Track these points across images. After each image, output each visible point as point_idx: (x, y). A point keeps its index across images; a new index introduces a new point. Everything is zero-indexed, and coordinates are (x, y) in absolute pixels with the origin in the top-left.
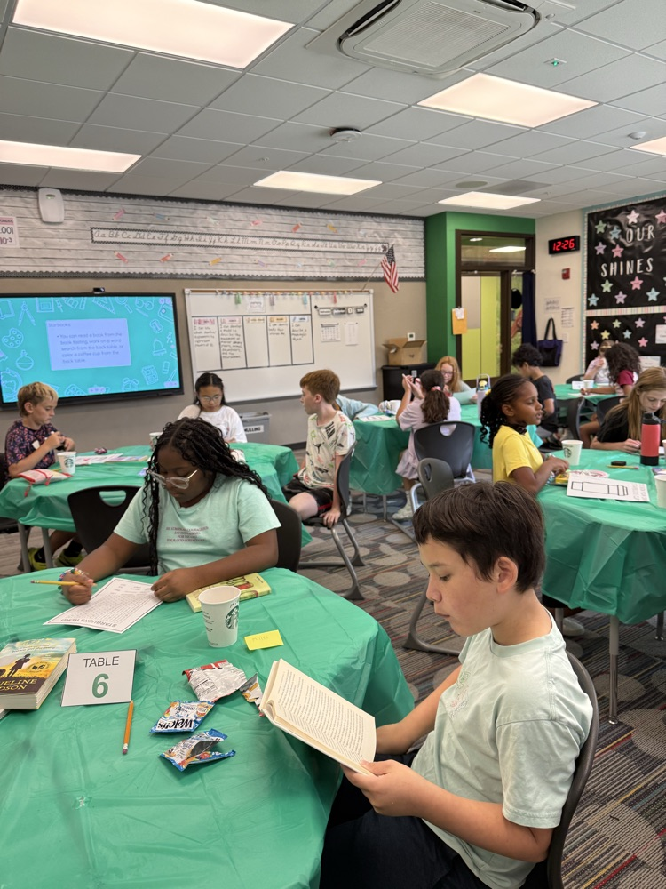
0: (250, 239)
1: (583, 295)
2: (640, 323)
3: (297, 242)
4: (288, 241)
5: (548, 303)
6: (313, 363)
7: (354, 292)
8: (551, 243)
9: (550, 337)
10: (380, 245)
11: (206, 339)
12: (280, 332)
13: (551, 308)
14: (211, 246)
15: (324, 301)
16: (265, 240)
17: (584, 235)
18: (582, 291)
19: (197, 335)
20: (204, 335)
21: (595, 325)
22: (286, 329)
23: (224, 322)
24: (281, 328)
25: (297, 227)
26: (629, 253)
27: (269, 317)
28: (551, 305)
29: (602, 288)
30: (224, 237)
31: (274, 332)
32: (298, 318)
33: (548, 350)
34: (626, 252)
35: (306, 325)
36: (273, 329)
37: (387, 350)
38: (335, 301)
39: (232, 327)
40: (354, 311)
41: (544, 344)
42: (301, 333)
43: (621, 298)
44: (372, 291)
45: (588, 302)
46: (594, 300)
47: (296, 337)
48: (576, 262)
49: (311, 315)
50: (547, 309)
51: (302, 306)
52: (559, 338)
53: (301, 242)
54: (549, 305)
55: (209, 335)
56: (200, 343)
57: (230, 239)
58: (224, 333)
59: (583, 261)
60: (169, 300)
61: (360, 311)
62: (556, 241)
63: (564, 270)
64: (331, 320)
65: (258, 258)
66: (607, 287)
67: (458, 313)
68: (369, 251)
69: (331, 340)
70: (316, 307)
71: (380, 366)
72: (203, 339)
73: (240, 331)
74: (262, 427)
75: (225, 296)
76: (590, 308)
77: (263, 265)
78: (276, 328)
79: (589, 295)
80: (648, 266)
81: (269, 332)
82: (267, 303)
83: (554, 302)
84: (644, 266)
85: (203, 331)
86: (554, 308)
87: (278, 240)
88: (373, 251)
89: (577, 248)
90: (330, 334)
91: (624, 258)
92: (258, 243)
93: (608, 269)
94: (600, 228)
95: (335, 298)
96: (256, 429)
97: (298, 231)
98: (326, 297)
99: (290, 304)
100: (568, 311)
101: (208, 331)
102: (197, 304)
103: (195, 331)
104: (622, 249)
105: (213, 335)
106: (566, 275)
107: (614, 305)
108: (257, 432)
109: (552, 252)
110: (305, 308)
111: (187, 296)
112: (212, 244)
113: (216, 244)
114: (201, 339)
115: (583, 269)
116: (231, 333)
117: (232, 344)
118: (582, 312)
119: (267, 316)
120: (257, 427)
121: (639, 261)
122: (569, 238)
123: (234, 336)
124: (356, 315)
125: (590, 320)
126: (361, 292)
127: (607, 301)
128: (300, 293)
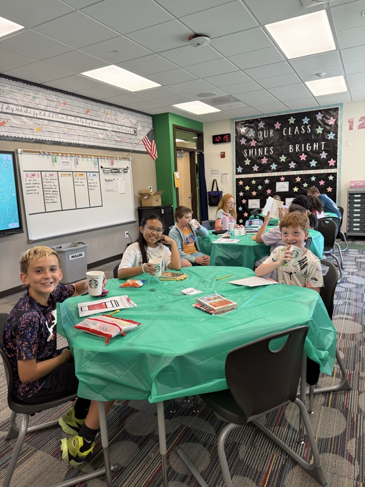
0: (60, 116)
1: (233, 166)
2: (267, 181)
3: (89, 121)
4: (83, 120)
5: (212, 171)
6: (102, 206)
7: (122, 158)
8: (214, 137)
9: (215, 190)
10: (133, 129)
11: (34, 189)
12: (82, 184)
13: (214, 173)
14: (34, 118)
15: (106, 164)
16: (70, 117)
17: (233, 133)
18: (233, 164)
19: (28, 185)
20: (32, 185)
21: (241, 183)
22: (85, 182)
23: (46, 176)
24: (82, 181)
25: (88, 111)
26: (260, 144)
27: (74, 173)
28: (214, 172)
29: (245, 163)
30: (43, 112)
31: (78, 184)
32: (92, 174)
33: (214, 197)
34: (258, 143)
35: (96, 179)
36: (77, 182)
37: (141, 197)
38: (113, 164)
39: (51, 179)
40: (123, 171)
41: (212, 193)
42: (94, 185)
43: (256, 168)
44: (130, 158)
45: (237, 170)
46: (240, 169)
47: (92, 188)
48: (229, 148)
49: (99, 172)
50: (212, 174)
51: (94, 166)
52: (220, 190)
53: (91, 121)
54: (213, 172)
55: (36, 185)
56: (30, 192)
57: (47, 113)
58: (46, 184)
59: (233, 148)
60: (10, 157)
61: (125, 171)
62: (217, 136)
63: (221, 153)
64: (110, 176)
65: (66, 130)
66: (247, 162)
67: (177, 174)
68: (128, 132)
69: (111, 190)
70: (102, 167)
71: (137, 208)
72: (31, 189)
73: (56, 183)
74: (83, 253)
75: (45, 156)
76: (237, 173)
77: (69, 135)
78: (79, 180)
79: (237, 167)
80: (271, 151)
81: (75, 184)
82: (73, 162)
83: (216, 171)
84: (268, 151)
85: (31, 182)
86: (216, 174)
87: (78, 119)
88: (130, 133)
89: (229, 141)
90: (110, 186)
91: (257, 147)
92: (65, 119)
93: (248, 152)
94: (243, 130)
95: (112, 161)
96: (80, 255)
97: (89, 113)
98: (107, 160)
99: (86, 164)
100: (225, 175)
101: (35, 182)
102: (27, 161)
103: (26, 182)
104: (256, 142)
105: (38, 185)
106: (223, 156)
107: (252, 172)
108: (80, 257)
109: (215, 142)
110: (95, 167)
111: (19, 155)
112: (35, 116)
113: (38, 116)
114: (30, 189)
115: (233, 152)
116: (51, 184)
117: (51, 192)
118: (233, 175)
119: (73, 172)
120: (80, 253)
121: (265, 148)
122: (225, 135)
123: (53, 187)
124: (123, 173)
125: (238, 180)
126: (125, 158)
127: (247, 170)
128: (93, 157)
